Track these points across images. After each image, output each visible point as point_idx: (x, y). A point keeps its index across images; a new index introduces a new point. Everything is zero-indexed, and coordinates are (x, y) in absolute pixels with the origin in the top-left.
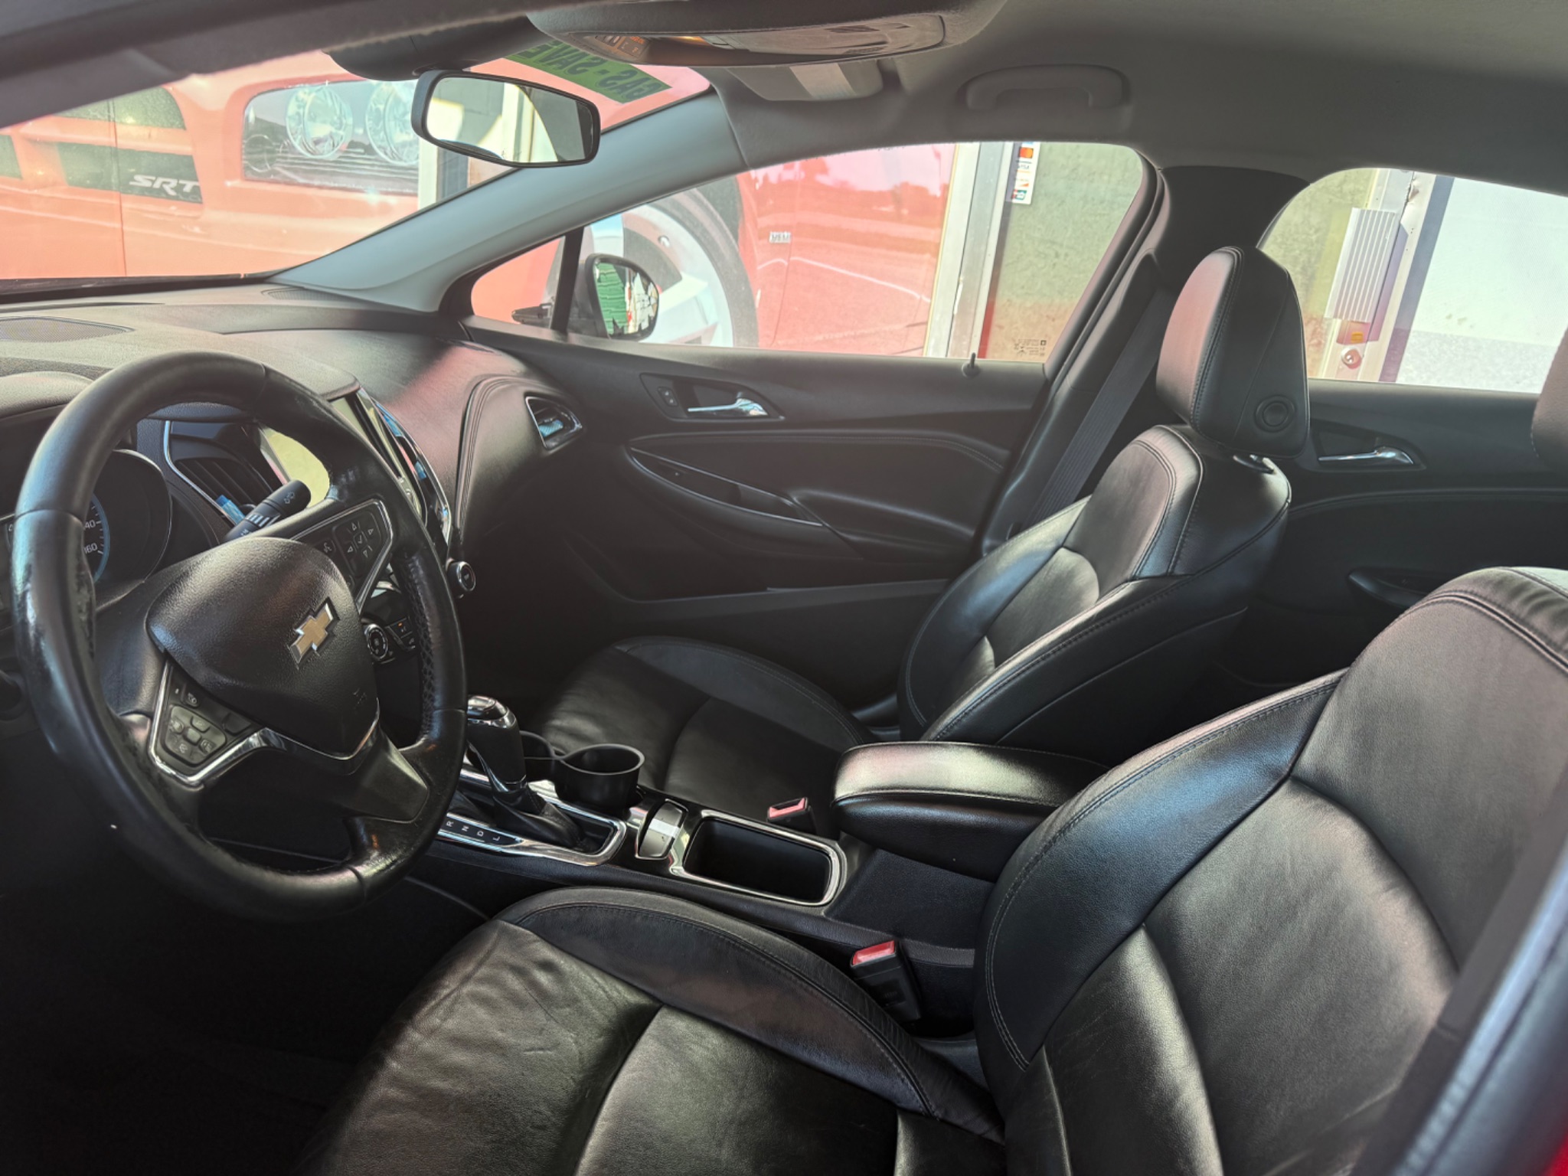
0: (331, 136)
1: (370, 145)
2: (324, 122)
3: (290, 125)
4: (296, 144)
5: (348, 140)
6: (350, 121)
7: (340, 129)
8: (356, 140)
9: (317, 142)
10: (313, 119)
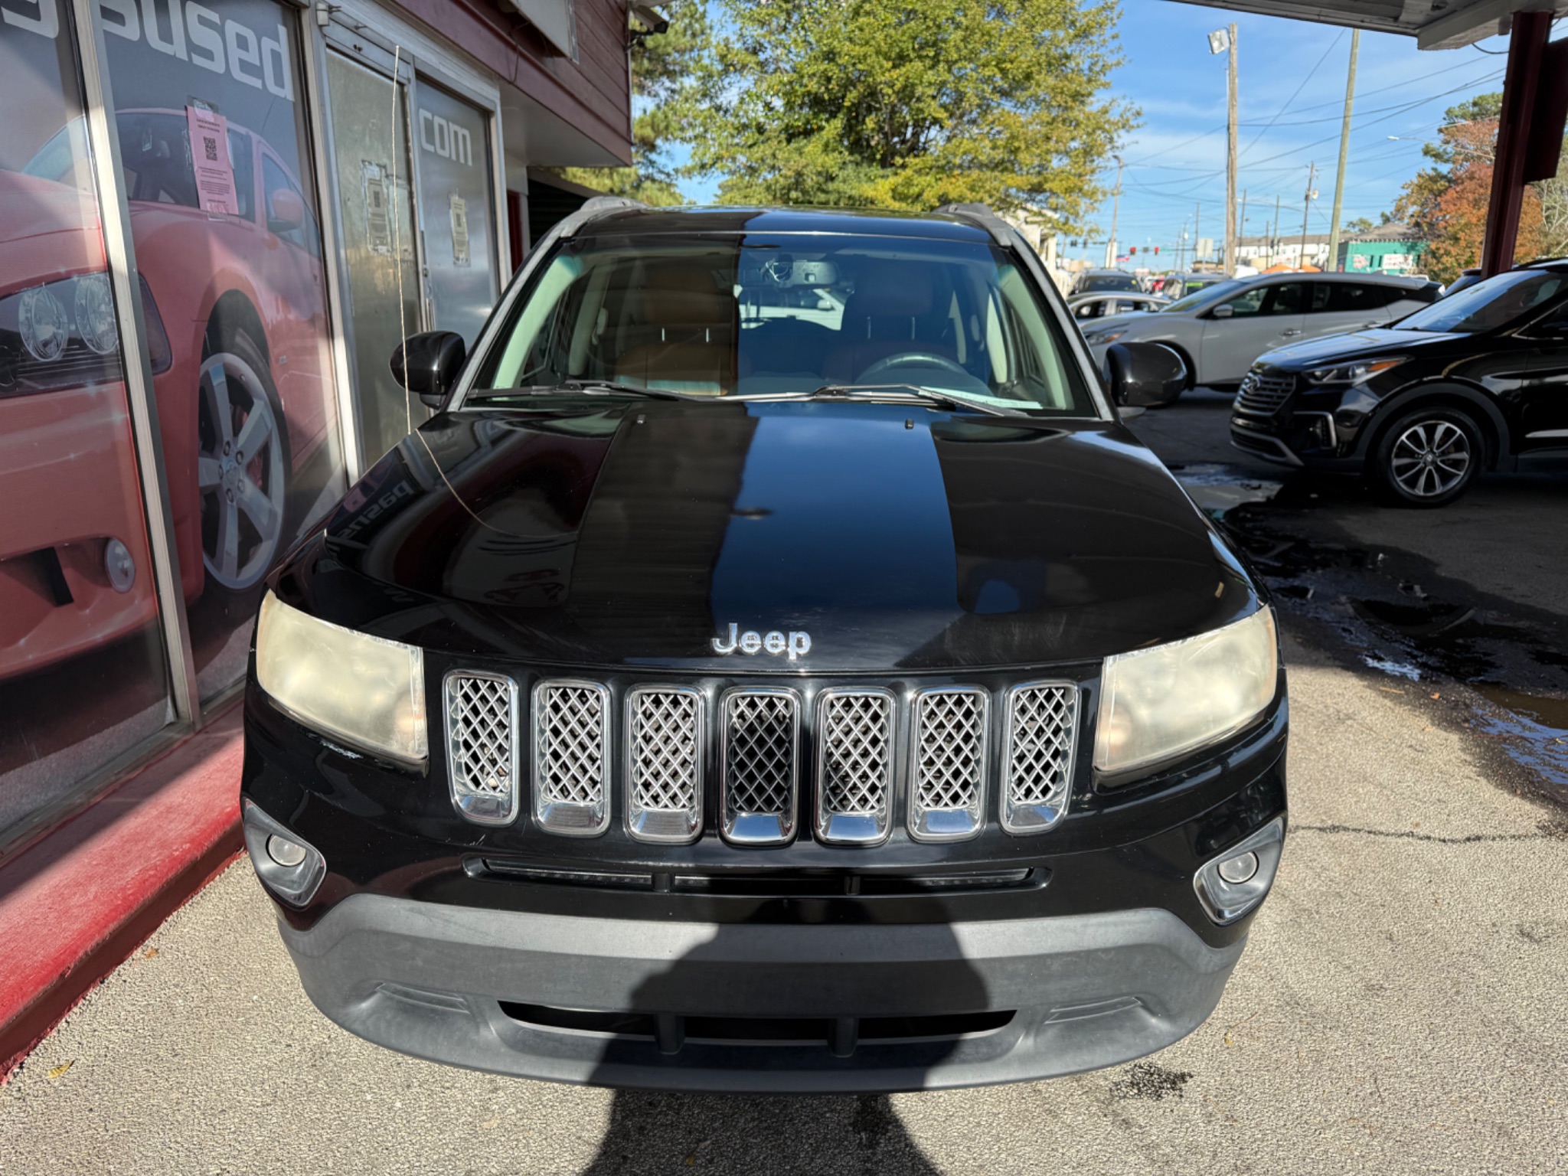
0: (55, 336)
1: (82, 340)
2: (47, 324)
3: (23, 330)
4: (30, 349)
5: (67, 337)
6: (65, 319)
7: (59, 328)
8: (74, 336)
9: (46, 344)
10: (39, 322)
